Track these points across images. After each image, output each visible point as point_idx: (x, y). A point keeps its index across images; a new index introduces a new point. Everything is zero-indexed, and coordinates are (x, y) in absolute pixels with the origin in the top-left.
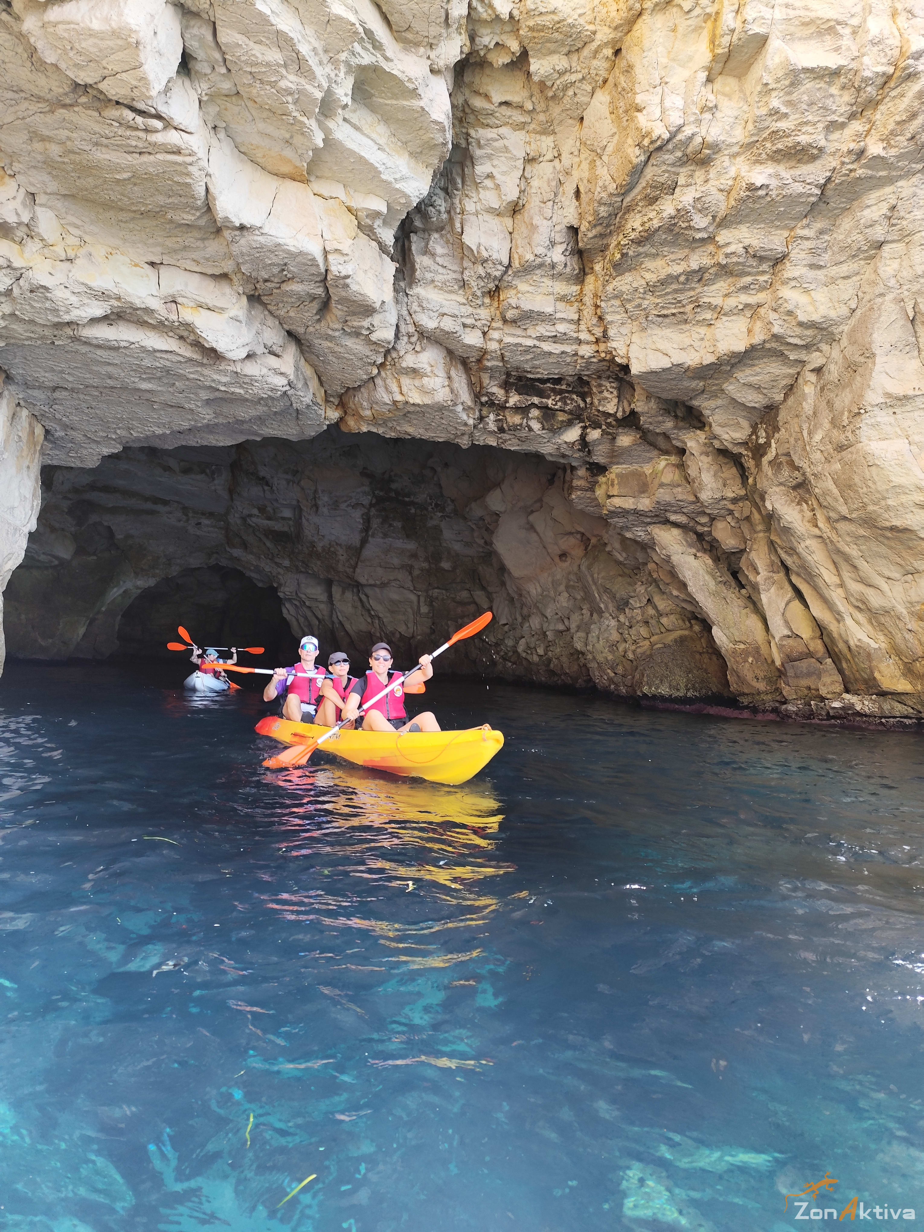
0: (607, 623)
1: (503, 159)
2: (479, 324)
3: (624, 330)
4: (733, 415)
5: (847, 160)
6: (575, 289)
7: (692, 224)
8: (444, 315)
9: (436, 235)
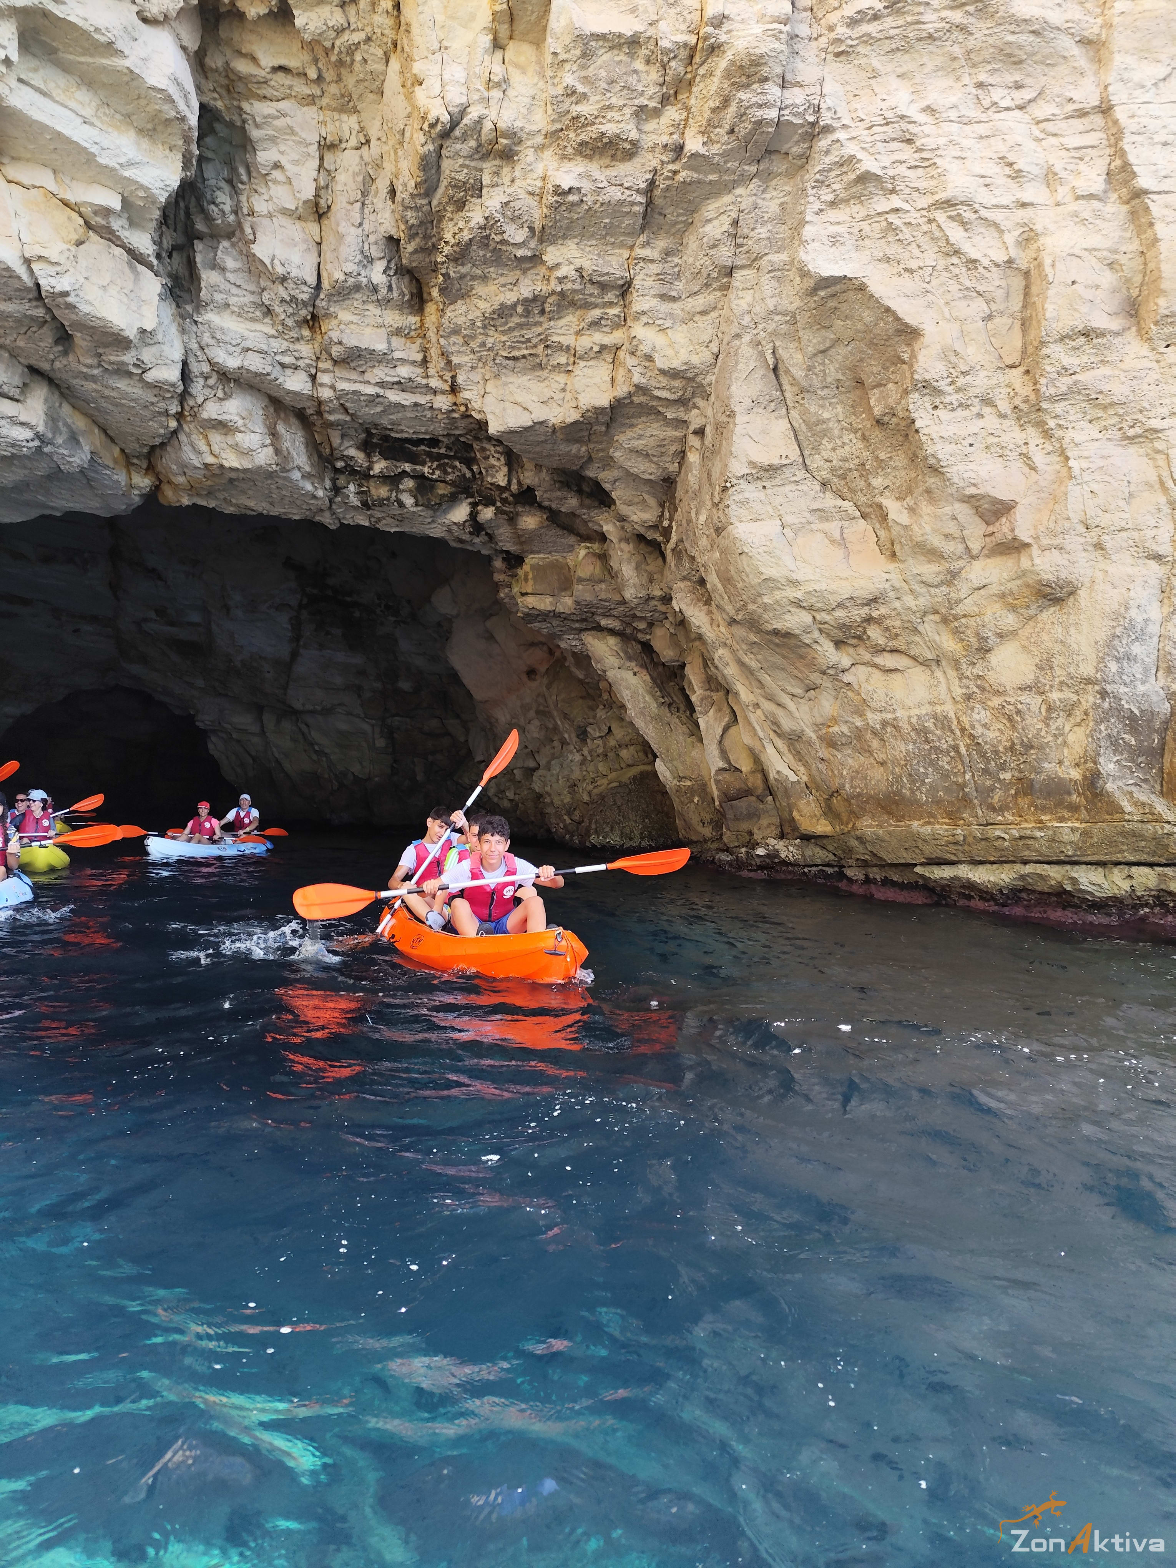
0: (570, 757)
1: (290, 143)
2: (300, 363)
3: (476, 376)
4: (637, 489)
5: (664, 158)
6: (413, 320)
7: (505, 236)
8: (248, 349)
9: (225, 244)
